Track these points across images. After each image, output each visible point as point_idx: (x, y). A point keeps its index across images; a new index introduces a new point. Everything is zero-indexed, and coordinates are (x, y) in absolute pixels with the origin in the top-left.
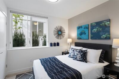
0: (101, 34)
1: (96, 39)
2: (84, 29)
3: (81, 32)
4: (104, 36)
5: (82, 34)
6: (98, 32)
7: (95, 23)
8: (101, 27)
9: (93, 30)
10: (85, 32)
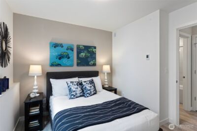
0: (89, 60)
1: (84, 65)
2: (67, 49)
3: (59, 54)
4: (92, 62)
5: (63, 58)
6: (86, 57)
7: (83, 46)
8: (89, 52)
9: (80, 54)
10: (68, 55)
